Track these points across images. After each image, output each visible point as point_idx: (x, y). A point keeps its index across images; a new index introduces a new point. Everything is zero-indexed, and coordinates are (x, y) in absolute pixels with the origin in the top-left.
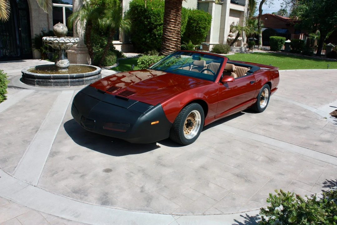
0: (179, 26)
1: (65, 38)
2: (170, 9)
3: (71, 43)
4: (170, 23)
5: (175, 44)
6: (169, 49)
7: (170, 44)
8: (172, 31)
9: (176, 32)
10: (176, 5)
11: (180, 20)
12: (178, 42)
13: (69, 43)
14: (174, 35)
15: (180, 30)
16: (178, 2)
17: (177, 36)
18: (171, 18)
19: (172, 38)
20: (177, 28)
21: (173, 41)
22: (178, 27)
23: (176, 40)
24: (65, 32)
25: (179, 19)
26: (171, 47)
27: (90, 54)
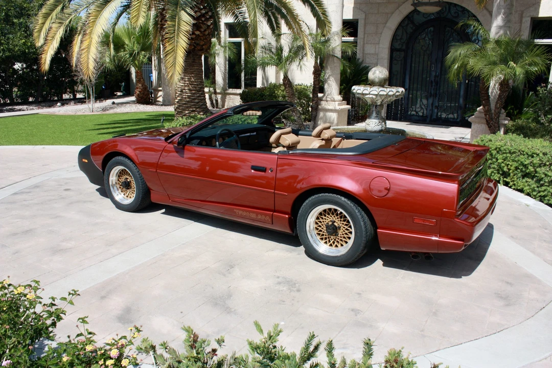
3: (372, 94)
13: (367, 94)
24: (377, 80)
27: (488, 125)
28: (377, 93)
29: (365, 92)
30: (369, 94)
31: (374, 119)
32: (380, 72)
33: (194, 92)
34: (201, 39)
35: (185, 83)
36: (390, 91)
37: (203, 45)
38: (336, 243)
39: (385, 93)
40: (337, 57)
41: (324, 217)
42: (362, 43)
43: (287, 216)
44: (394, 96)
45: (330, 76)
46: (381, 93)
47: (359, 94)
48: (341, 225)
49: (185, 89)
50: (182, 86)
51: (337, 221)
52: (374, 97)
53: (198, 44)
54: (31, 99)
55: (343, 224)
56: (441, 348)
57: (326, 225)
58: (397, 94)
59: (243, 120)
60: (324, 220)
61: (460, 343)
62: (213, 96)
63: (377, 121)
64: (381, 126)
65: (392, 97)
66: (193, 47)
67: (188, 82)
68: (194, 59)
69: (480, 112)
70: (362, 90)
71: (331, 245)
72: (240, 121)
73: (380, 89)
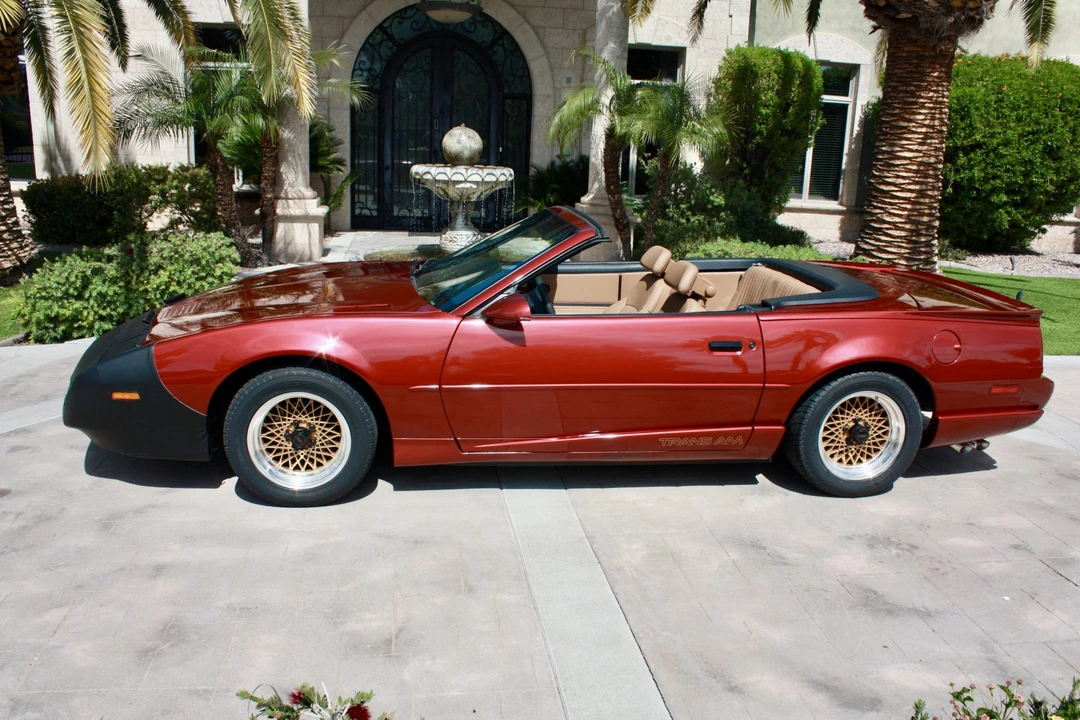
0: (929, 145)
1: (467, 169)
2: (896, 82)
3: (469, 182)
4: (892, 135)
5: (906, 213)
6: (880, 229)
7: (886, 212)
8: (898, 162)
9: (914, 167)
10: (918, 66)
11: (937, 123)
12: (924, 204)
13: (461, 182)
14: (904, 178)
15: (932, 160)
16: (927, 54)
17: (916, 183)
18: (893, 115)
19: (893, 188)
20: (917, 151)
21: (897, 201)
22: (925, 148)
23: (914, 195)
25: (933, 119)
26: (889, 223)
27: (617, 226)
28: (480, 180)
30: (466, 181)
31: (461, 229)
32: (469, 137)
36: (488, 174)
38: (859, 456)
39: (494, 179)
41: (840, 416)
43: (780, 427)
46: (489, 179)
47: (439, 181)
48: (870, 423)
51: (863, 417)
52: (475, 187)
55: (874, 420)
57: (843, 430)
58: (510, 179)
60: (841, 421)
63: (470, 233)
69: (592, 204)
71: (850, 463)
73: (486, 171)
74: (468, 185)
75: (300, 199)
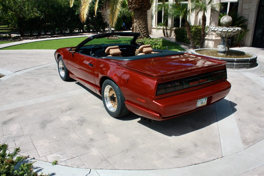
28: (221, 31)
29: (215, 30)
30: (217, 31)
31: (222, 45)
32: (227, 18)
33: (141, 28)
34: (144, 2)
35: (137, 24)
36: (229, 29)
37: (146, 5)
39: (226, 31)
40: (216, 11)
42: (241, 3)
43: (99, 89)
44: (232, 33)
45: (212, 21)
46: (224, 30)
49: (137, 27)
50: (136, 25)
52: (220, 32)
53: (143, 5)
54: (91, 30)
56: (104, 168)
58: (234, 31)
59: (153, 42)
61: (118, 169)
62: (165, 31)
63: (223, 46)
64: (225, 49)
65: (231, 33)
66: (140, 6)
67: (138, 23)
68: (142, 12)
70: (214, 28)
72: (151, 43)
73: (228, 28)
74: (218, 32)
75: (212, 35)
